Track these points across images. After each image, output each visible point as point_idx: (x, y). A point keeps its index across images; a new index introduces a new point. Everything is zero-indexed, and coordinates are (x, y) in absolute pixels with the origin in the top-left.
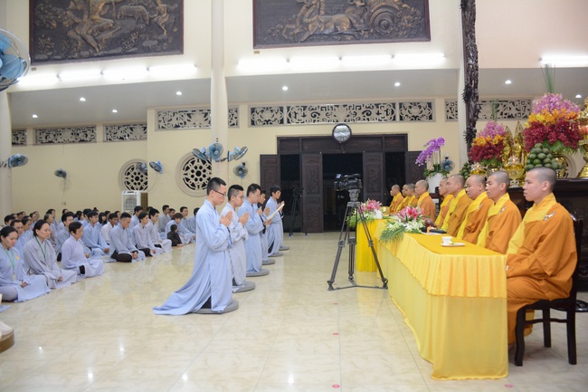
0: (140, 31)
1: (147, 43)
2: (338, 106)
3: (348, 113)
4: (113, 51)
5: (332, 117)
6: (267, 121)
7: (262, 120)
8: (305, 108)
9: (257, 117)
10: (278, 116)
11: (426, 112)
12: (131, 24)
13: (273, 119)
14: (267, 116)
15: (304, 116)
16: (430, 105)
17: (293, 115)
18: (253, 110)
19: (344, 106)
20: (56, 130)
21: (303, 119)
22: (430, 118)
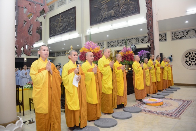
0: (68, 26)
1: (69, 29)
2: (132, 39)
3: (136, 41)
4: (63, 32)
5: (131, 43)
6: (112, 46)
7: (111, 46)
8: (123, 40)
9: (109, 45)
10: (115, 44)
11: (164, 38)
12: (66, 24)
13: (114, 45)
14: (112, 44)
15: (122, 43)
16: (165, 34)
17: (119, 43)
18: (108, 42)
19: (135, 38)
20: (59, 52)
21: (122, 44)
22: (166, 40)
